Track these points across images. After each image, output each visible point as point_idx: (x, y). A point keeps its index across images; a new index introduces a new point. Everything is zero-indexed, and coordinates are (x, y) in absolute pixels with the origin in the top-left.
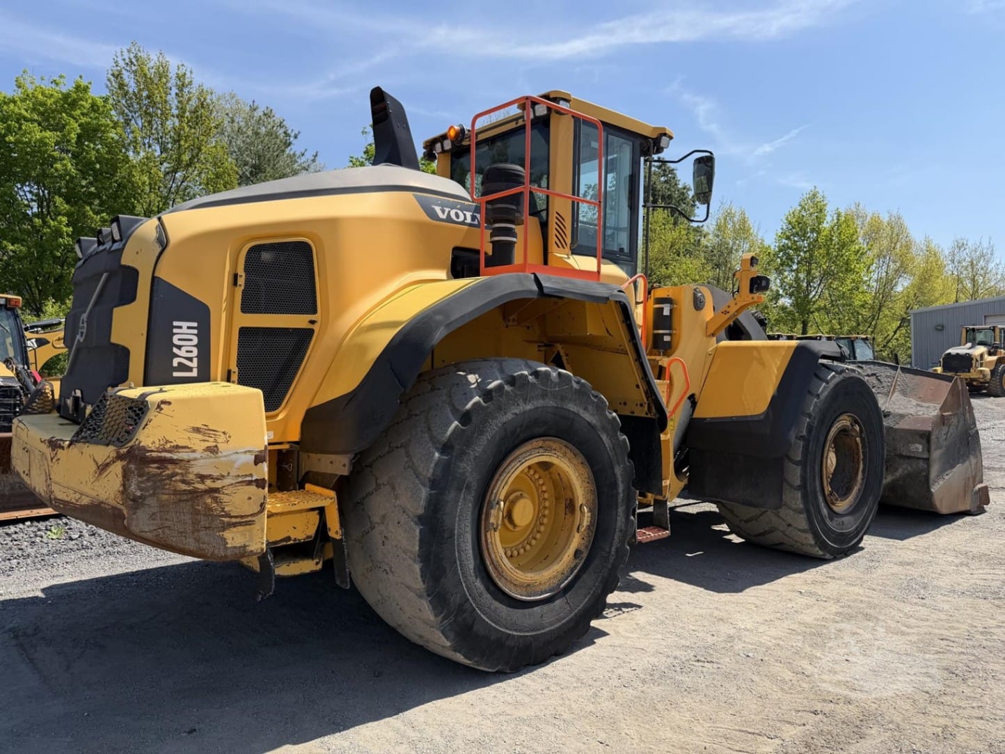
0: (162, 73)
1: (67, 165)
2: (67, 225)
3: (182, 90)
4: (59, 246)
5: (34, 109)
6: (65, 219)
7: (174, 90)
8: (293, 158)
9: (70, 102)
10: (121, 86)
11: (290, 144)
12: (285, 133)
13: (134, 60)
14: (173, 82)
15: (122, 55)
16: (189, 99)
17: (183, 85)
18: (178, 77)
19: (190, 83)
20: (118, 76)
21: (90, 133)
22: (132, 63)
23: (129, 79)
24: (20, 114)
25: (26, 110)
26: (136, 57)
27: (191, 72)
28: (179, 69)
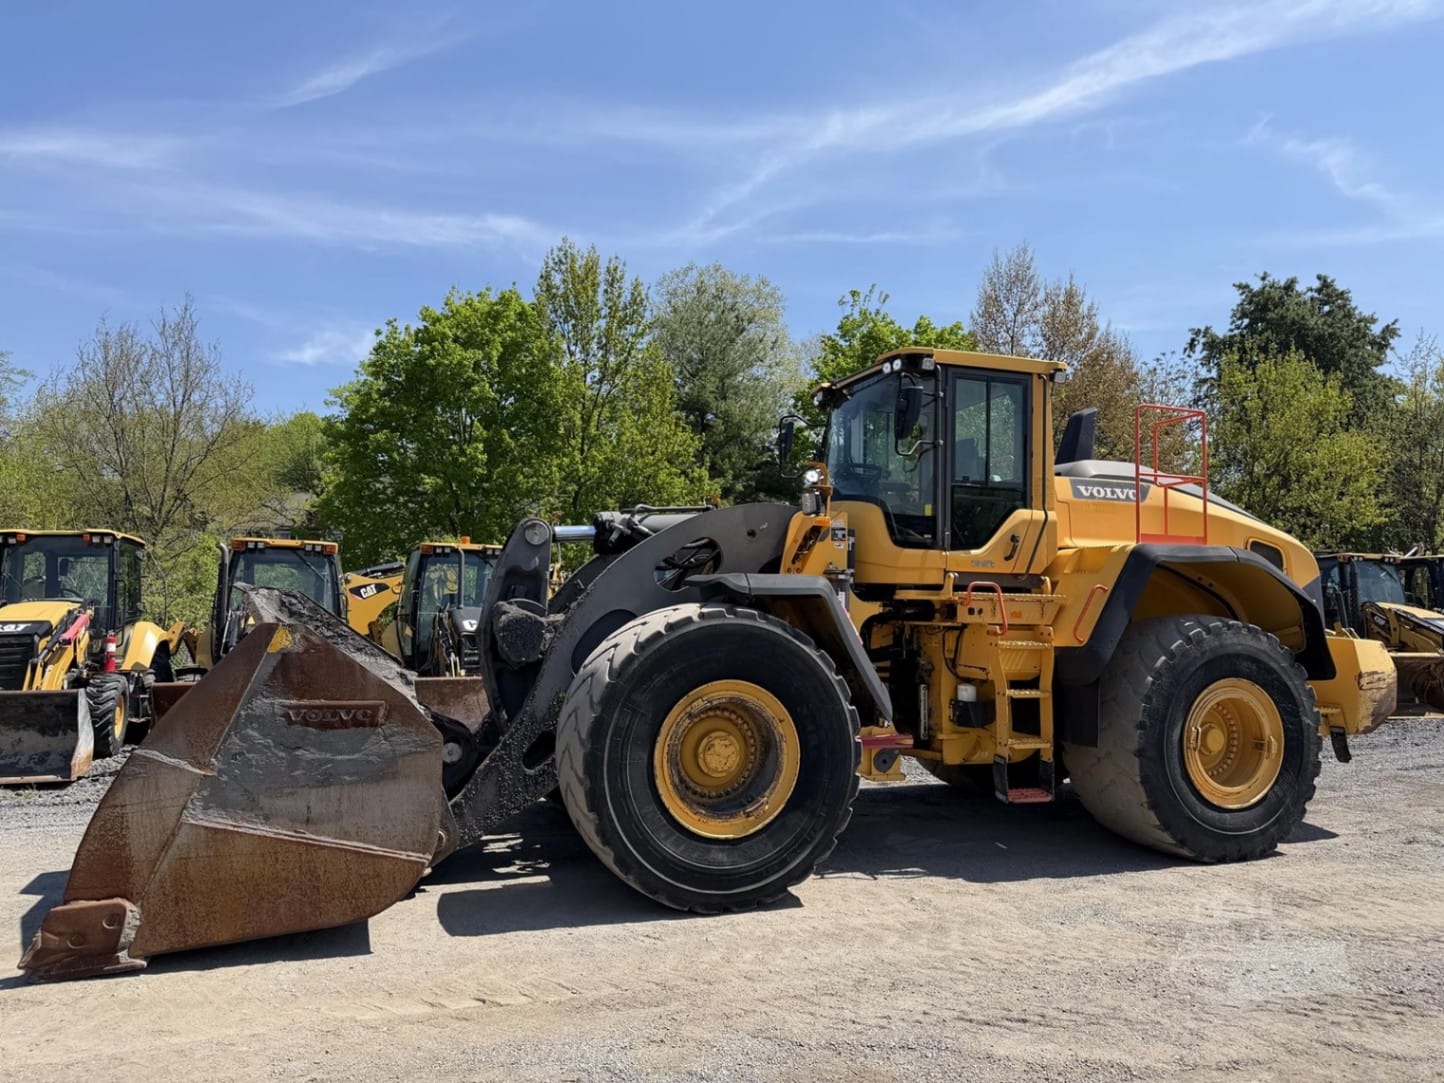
0: (591, 269)
1: (485, 388)
3: (612, 285)
5: (458, 326)
7: (603, 287)
8: (751, 347)
9: (494, 315)
10: (549, 288)
11: (743, 330)
12: (737, 317)
13: (563, 258)
14: (602, 276)
15: (552, 254)
16: (619, 296)
17: (613, 280)
18: (608, 271)
19: (622, 277)
20: (545, 278)
21: (511, 350)
22: (560, 261)
23: (557, 279)
24: (444, 334)
25: (450, 329)
26: (565, 254)
27: (624, 264)
28: (610, 262)
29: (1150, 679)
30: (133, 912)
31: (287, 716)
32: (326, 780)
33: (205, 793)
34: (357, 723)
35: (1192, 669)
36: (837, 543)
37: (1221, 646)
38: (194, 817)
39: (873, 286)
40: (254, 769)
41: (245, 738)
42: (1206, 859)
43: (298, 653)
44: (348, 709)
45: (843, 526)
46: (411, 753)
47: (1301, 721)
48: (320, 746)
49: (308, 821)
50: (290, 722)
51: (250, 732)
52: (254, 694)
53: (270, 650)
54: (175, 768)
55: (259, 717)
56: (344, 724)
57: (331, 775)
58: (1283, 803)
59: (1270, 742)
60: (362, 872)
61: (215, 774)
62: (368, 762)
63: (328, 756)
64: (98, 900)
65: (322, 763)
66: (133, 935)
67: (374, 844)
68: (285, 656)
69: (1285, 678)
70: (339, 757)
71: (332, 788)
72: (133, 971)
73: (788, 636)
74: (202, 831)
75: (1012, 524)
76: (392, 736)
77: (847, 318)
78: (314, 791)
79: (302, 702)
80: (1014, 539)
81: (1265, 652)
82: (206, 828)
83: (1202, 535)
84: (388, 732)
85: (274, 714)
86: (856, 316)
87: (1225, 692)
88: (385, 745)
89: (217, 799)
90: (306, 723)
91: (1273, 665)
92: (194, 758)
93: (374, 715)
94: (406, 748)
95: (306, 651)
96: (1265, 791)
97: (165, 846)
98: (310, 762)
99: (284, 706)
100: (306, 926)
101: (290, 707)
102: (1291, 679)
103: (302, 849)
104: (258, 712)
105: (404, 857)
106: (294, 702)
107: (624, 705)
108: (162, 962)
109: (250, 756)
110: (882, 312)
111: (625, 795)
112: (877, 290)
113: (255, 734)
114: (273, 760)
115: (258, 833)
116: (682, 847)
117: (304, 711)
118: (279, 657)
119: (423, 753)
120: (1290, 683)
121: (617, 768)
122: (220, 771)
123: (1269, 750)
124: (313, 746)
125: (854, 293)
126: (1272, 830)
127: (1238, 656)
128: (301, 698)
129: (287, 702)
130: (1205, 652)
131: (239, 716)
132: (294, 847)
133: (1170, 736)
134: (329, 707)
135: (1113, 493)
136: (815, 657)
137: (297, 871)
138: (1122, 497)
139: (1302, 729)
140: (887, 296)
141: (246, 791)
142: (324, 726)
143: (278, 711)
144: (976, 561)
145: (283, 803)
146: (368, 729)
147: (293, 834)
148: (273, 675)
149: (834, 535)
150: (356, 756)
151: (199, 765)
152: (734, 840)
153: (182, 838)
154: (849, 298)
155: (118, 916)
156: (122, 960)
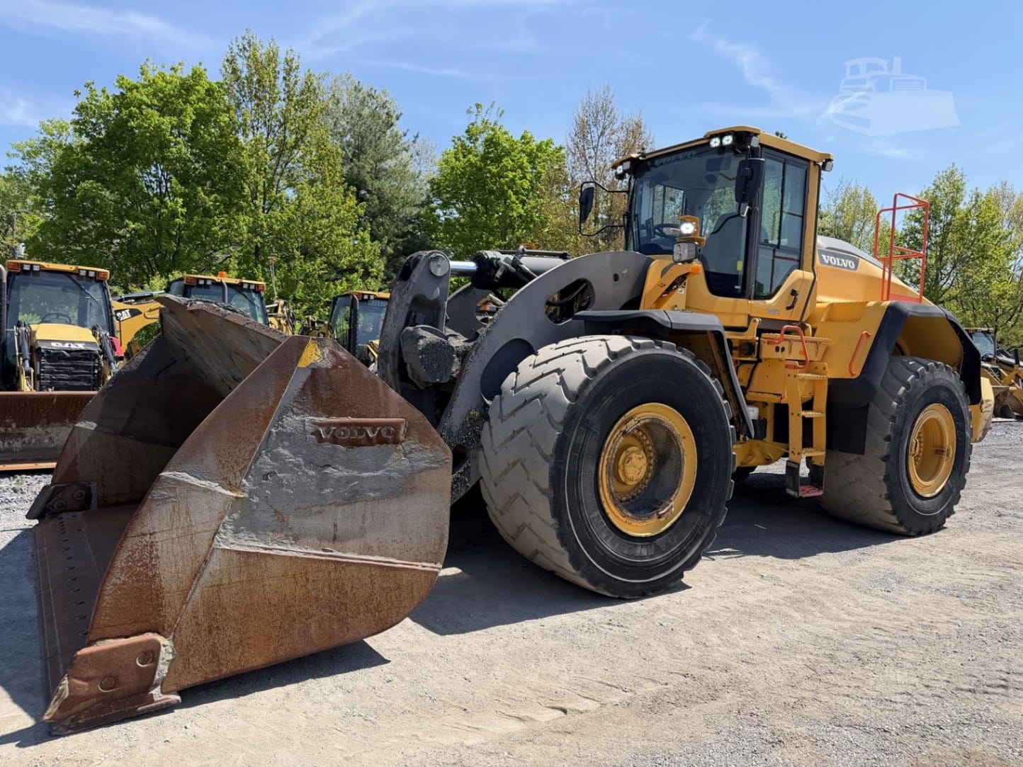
0: (272, 59)
1: (180, 148)
2: (183, 206)
3: (288, 74)
4: (174, 225)
5: (155, 95)
6: (180, 201)
7: (282, 74)
8: (396, 137)
9: (186, 88)
10: (234, 71)
11: (392, 125)
12: (387, 114)
13: (247, 46)
14: (281, 67)
15: (237, 41)
16: (296, 83)
17: (290, 70)
18: (287, 62)
19: (297, 68)
20: (231, 61)
21: (203, 118)
22: (245, 48)
23: (241, 63)
24: (141, 100)
25: (147, 96)
26: (249, 43)
27: (299, 57)
28: (287, 54)
29: (895, 404)
30: (166, 647)
31: (317, 433)
32: (353, 497)
33: (236, 516)
34: (381, 441)
35: (918, 397)
37: (934, 380)
38: (225, 541)
39: (494, 102)
40: (284, 489)
41: (276, 457)
42: (912, 534)
43: (327, 369)
44: (373, 426)
46: (426, 469)
48: (348, 464)
49: (335, 539)
50: (320, 440)
51: (281, 450)
52: (285, 411)
53: (302, 364)
54: (206, 491)
55: (290, 435)
56: (370, 442)
57: (357, 492)
59: (948, 450)
60: (385, 585)
61: (246, 495)
62: (390, 478)
63: (355, 473)
64: (127, 637)
65: (349, 480)
66: (167, 669)
67: (393, 557)
68: (315, 371)
69: (960, 403)
70: (365, 474)
71: (357, 505)
74: (235, 557)
75: (792, 281)
76: (410, 452)
77: (473, 124)
78: (340, 509)
79: (334, 420)
80: (794, 293)
81: (953, 385)
82: (239, 552)
84: (407, 448)
85: (305, 431)
86: (479, 125)
87: (932, 413)
88: (406, 463)
89: (247, 519)
90: (335, 441)
91: (956, 394)
92: (225, 479)
93: (396, 433)
94: (422, 465)
95: (334, 367)
96: (943, 484)
97: (197, 574)
98: (339, 480)
99: (314, 423)
100: (335, 642)
101: (321, 425)
102: (963, 404)
103: (331, 567)
104: (289, 429)
105: (420, 568)
106: (323, 419)
107: (581, 425)
108: (194, 694)
109: (281, 475)
110: (499, 124)
111: (579, 503)
112: (496, 107)
113: (286, 452)
114: (304, 479)
115: (289, 554)
116: (617, 545)
117: (333, 428)
118: (309, 373)
119: (436, 468)
120: (962, 407)
121: (575, 478)
122: (251, 493)
123: (948, 455)
124: (342, 464)
125: (478, 106)
128: (330, 415)
129: (318, 419)
130: (924, 385)
131: (270, 433)
132: (324, 566)
134: (356, 424)
135: (841, 262)
136: (712, 384)
137: (326, 590)
138: (846, 266)
140: (503, 112)
141: (276, 511)
142: (352, 444)
143: (309, 428)
144: (769, 309)
145: (311, 522)
146: (390, 446)
147: (323, 553)
148: (303, 390)
150: (380, 473)
151: (231, 487)
152: (651, 537)
153: (214, 565)
154: (474, 109)
155: (151, 653)
156: (156, 698)
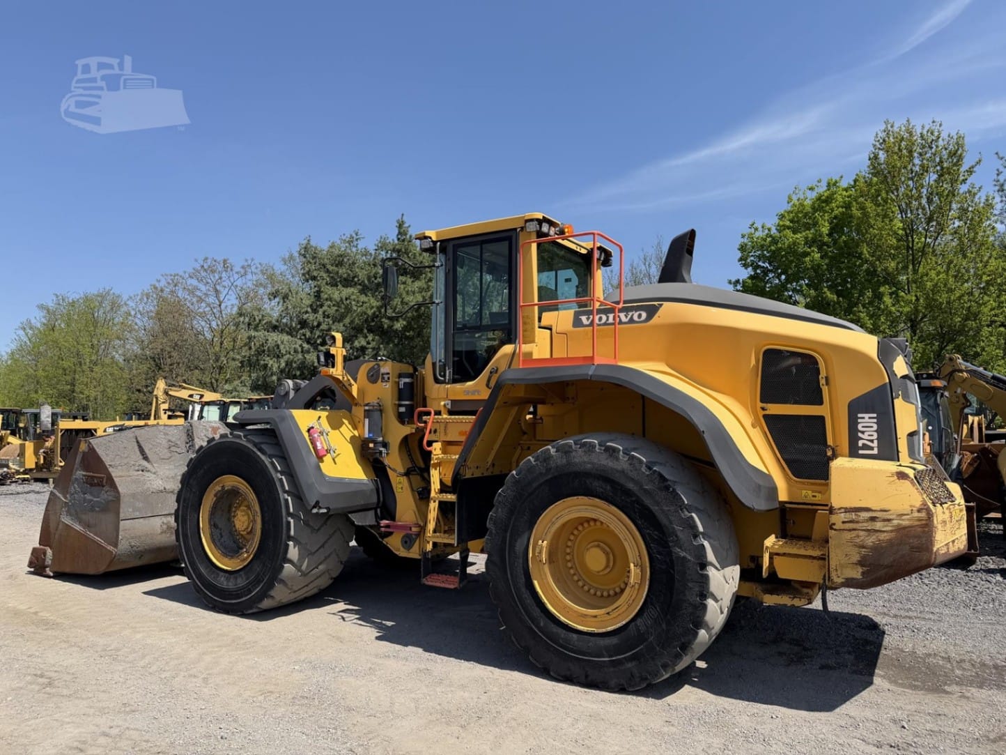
30: (49, 552)
31: (83, 479)
33: (65, 509)
34: (99, 485)
35: (535, 485)
36: (384, 384)
38: (63, 518)
40: (77, 501)
41: (74, 487)
43: (87, 452)
44: (97, 478)
45: (388, 371)
47: (670, 553)
49: (88, 526)
50: (84, 482)
52: (76, 471)
53: (80, 450)
54: (59, 498)
55: (77, 479)
56: (96, 485)
57: (93, 507)
58: (646, 640)
61: (68, 502)
62: (102, 502)
63: (92, 498)
65: (91, 501)
66: (50, 562)
68: (84, 453)
69: (647, 501)
70: (95, 499)
71: (94, 513)
72: (49, 577)
73: (255, 450)
74: (65, 525)
78: (89, 513)
79: (87, 474)
80: (492, 371)
81: (623, 472)
83: (592, 355)
84: (107, 490)
87: (579, 511)
88: (106, 496)
89: (68, 512)
90: (87, 483)
91: (631, 486)
93: (103, 482)
95: (89, 451)
97: (57, 528)
98: (88, 500)
99: (83, 475)
102: (658, 504)
106: (85, 473)
109: (76, 495)
113: (76, 486)
114: (80, 498)
115: (77, 528)
117: (87, 477)
119: (115, 501)
120: (655, 509)
124: (89, 493)
126: (629, 665)
127: (587, 474)
128: (87, 472)
129: (83, 473)
130: (550, 469)
131: (73, 478)
132: (84, 537)
133: (512, 546)
134: (92, 476)
136: (267, 463)
137: (84, 547)
139: (672, 561)
141: (75, 510)
142: (91, 485)
143: (82, 477)
144: (467, 392)
145: (82, 517)
146: (101, 488)
147: (84, 531)
148: (81, 461)
149: (383, 378)
150: (99, 499)
151: (65, 497)
153: (60, 526)
155: (45, 553)
156: (47, 571)
